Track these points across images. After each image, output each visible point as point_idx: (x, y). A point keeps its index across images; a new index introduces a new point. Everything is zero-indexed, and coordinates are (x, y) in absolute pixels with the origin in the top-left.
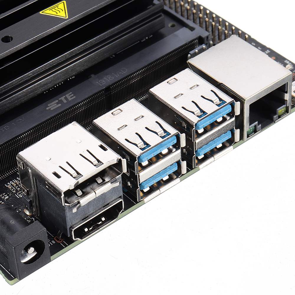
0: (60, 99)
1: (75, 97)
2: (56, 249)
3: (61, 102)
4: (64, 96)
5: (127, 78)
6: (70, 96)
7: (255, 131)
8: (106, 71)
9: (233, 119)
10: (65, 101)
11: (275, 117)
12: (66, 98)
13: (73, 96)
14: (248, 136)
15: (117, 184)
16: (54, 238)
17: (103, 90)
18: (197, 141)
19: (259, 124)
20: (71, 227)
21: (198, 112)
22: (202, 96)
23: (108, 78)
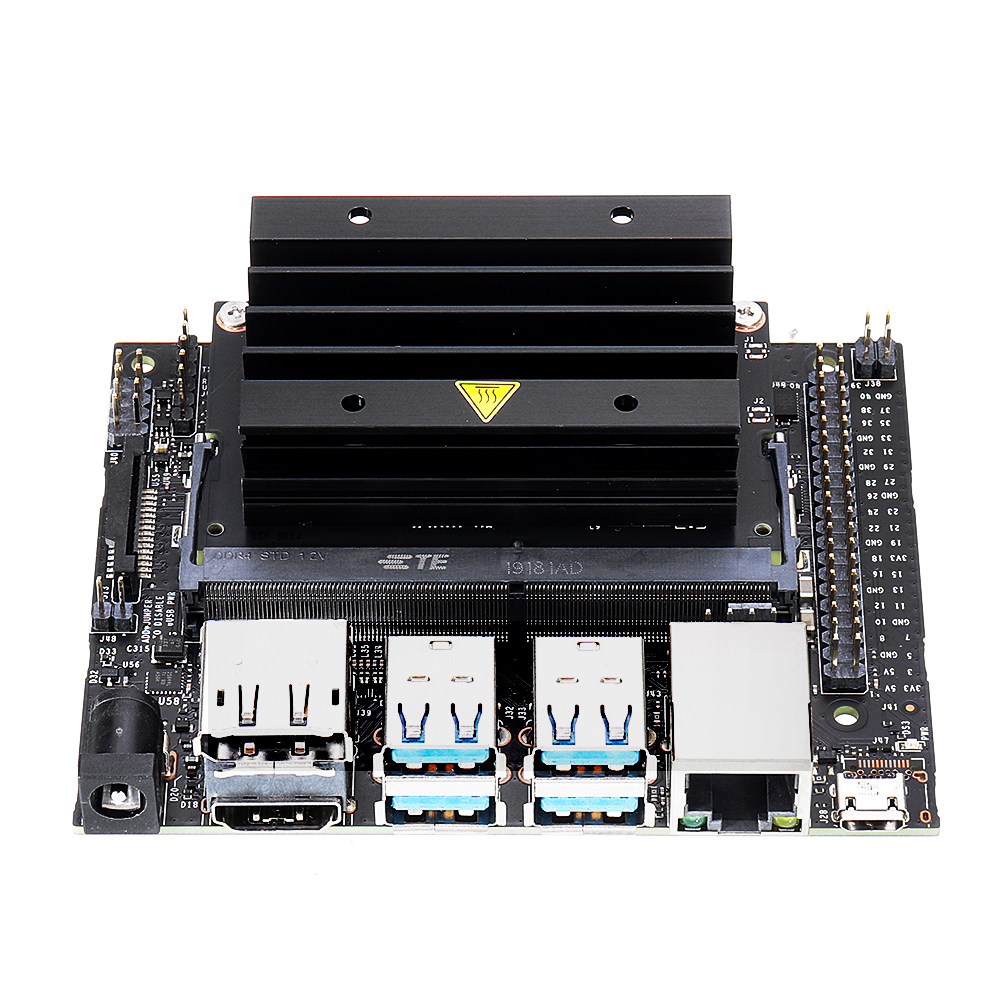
0: (418, 556)
7: (704, 827)
14: (682, 829)
15: (330, 774)
16: (203, 798)
17: (506, 584)
19: (714, 819)
20: (216, 798)
21: (565, 730)
23: (533, 566)
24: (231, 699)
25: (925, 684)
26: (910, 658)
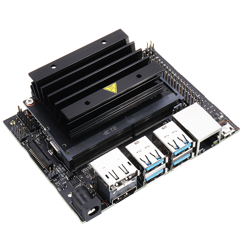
0: (110, 129)
1: (117, 129)
2: (104, 207)
3: (110, 131)
4: (112, 128)
5: (143, 120)
6: (115, 128)
7: (202, 152)
8: (133, 115)
9: (192, 149)
10: (112, 131)
11: (212, 145)
12: (113, 129)
13: (116, 128)
14: (198, 155)
15: (135, 181)
16: (103, 201)
17: (131, 126)
18: (174, 159)
19: (204, 149)
20: (112, 199)
21: (175, 146)
22: (178, 138)
23: (133, 120)
24: (109, 175)
25: (213, 105)
26: (206, 101)
